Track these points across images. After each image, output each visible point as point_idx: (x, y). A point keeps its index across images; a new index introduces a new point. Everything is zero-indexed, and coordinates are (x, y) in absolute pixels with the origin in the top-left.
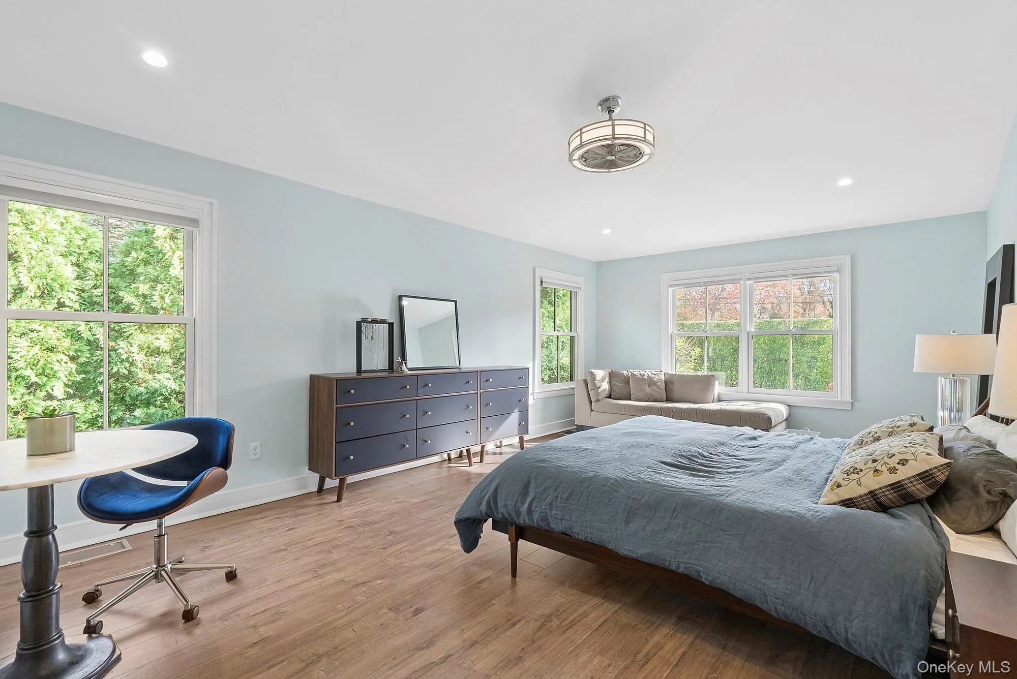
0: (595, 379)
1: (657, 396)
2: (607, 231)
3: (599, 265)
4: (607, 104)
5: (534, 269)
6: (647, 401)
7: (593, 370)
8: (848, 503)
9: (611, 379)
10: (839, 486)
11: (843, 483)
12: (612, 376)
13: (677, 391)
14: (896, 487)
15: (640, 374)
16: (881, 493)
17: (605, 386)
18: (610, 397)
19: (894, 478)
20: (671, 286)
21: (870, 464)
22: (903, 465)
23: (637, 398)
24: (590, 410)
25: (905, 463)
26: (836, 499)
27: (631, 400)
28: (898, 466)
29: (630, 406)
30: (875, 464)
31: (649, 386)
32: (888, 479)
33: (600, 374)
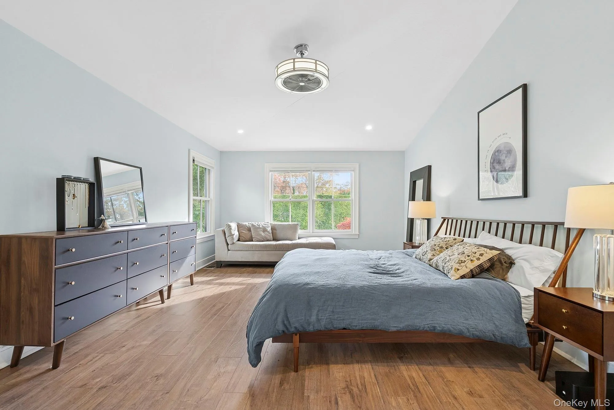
0: (231, 229)
1: (269, 238)
2: (241, 132)
3: (222, 153)
4: (300, 49)
5: (189, 150)
6: (263, 241)
7: (229, 223)
8: (463, 277)
9: (239, 228)
10: (458, 270)
11: (459, 268)
12: (239, 226)
13: (279, 234)
14: (480, 266)
15: (257, 225)
16: (474, 270)
17: (236, 233)
18: (239, 240)
19: (479, 263)
20: (271, 171)
21: (467, 258)
22: (482, 256)
23: (257, 239)
24: (227, 250)
25: (482, 255)
26: (459, 276)
27: (253, 241)
28: (480, 257)
29: (253, 245)
30: (469, 258)
31: (264, 231)
32: (477, 263)
33: (234, 226)
